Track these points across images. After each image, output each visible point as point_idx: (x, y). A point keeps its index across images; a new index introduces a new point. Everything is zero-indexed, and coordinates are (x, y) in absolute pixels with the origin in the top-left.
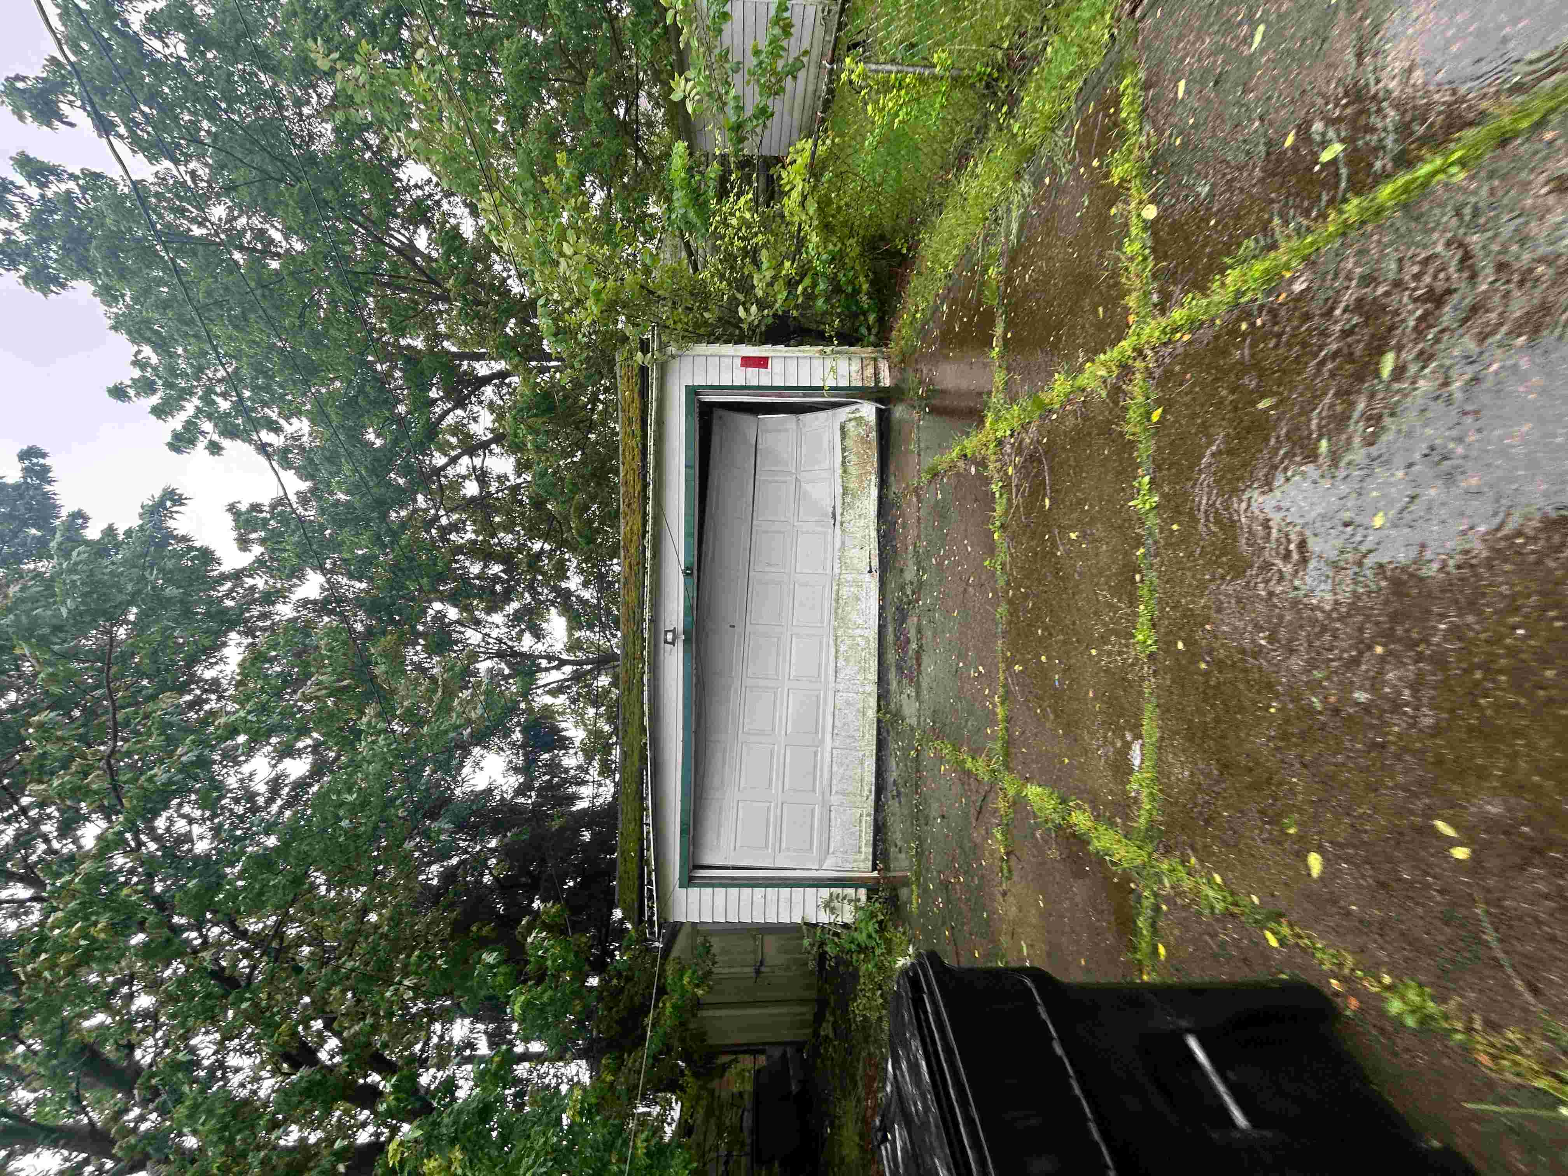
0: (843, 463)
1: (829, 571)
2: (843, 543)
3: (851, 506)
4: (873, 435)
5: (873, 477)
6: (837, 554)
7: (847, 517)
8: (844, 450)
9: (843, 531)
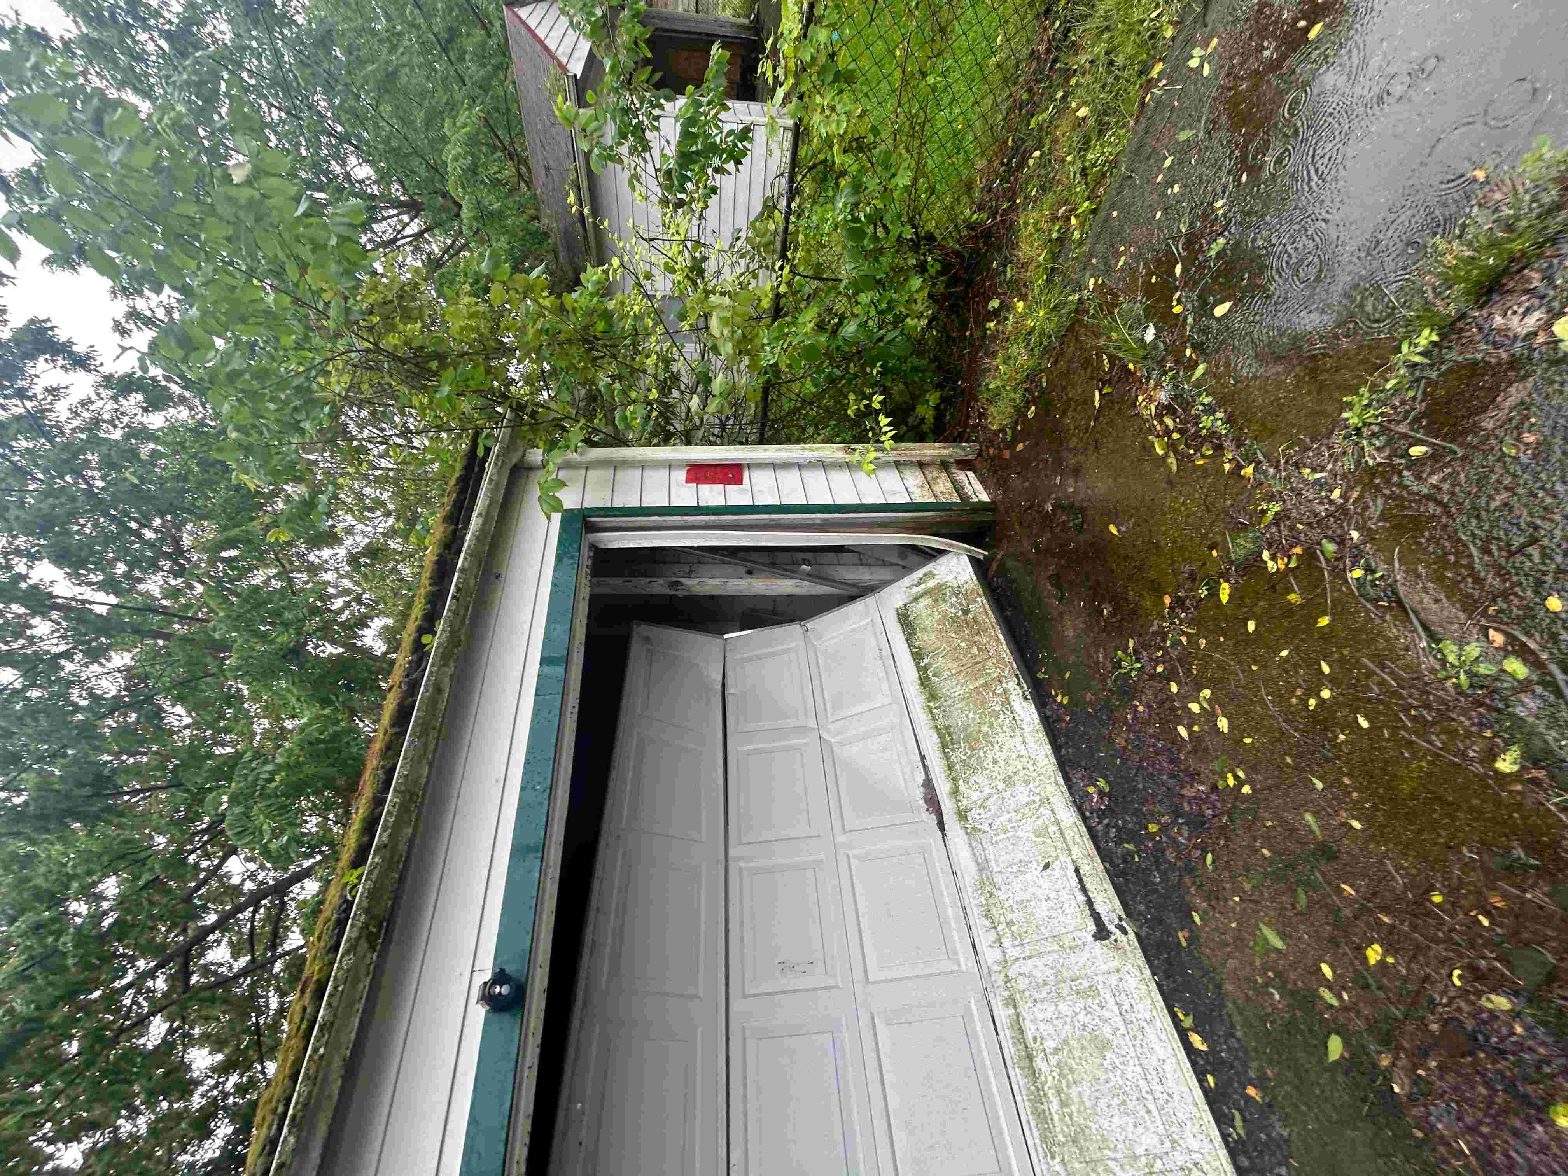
0: (924, 681)
1: (966, 961)
2: (982, 867)
3: (973, 766)
4: (981, 606)
5: (1011, 685)
6: (974, 901)
7: (971, 795)
8: (917, 655)
9: (972, 833)
